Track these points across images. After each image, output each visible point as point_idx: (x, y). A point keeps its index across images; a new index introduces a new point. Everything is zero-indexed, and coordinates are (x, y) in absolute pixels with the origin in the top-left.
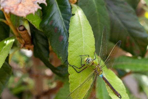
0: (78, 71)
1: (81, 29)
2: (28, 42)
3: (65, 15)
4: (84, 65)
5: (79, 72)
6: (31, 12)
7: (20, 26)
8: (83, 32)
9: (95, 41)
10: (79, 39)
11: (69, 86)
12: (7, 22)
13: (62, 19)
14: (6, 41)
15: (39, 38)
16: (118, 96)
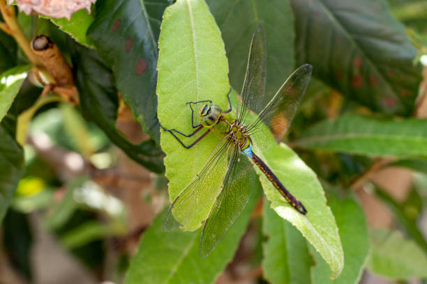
0: (187, 144)
1: (192, 37)
2: (64, 81)
3: (153, 4)
4: (201, 127)
5: (188, 148)
6: (82, 6)
7: (37, 38)
8: (195, 45)
9: (228, 66)
10: (186, 62)
11: (167, 187)
12: (8, 27)
13: (146, 14)
14: (7, 77)
15: (91, 68)
16: (296, 208)
